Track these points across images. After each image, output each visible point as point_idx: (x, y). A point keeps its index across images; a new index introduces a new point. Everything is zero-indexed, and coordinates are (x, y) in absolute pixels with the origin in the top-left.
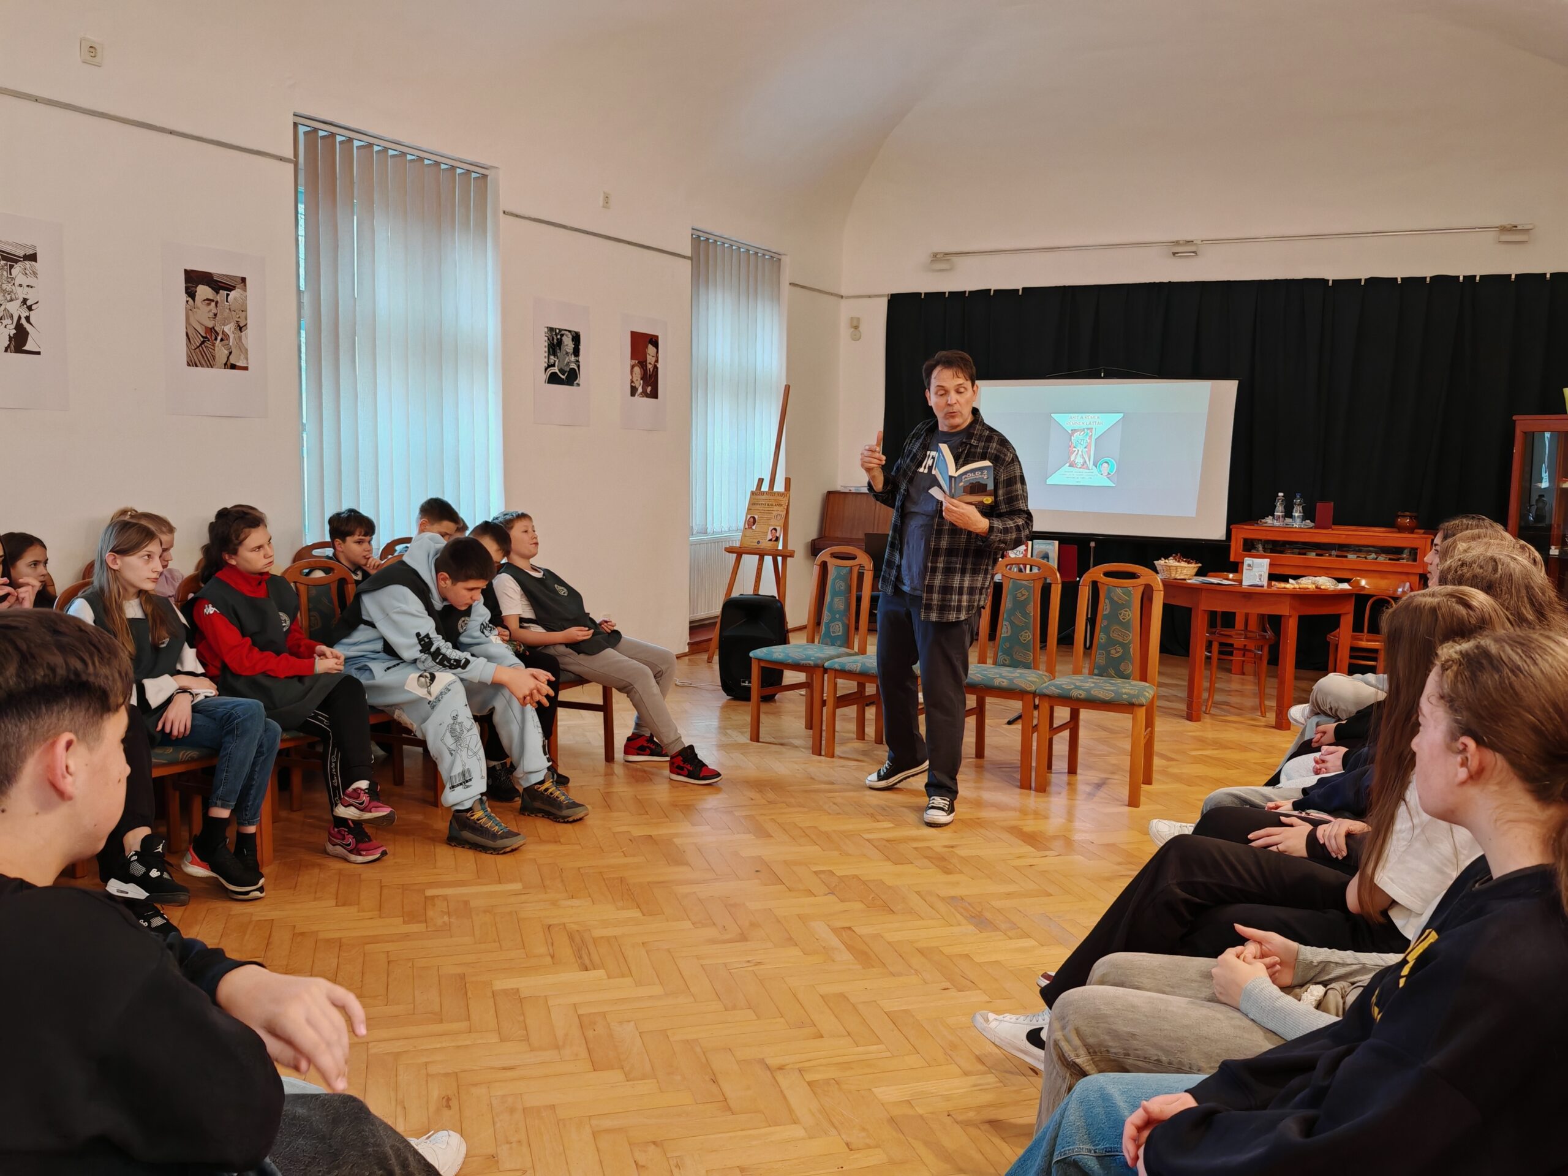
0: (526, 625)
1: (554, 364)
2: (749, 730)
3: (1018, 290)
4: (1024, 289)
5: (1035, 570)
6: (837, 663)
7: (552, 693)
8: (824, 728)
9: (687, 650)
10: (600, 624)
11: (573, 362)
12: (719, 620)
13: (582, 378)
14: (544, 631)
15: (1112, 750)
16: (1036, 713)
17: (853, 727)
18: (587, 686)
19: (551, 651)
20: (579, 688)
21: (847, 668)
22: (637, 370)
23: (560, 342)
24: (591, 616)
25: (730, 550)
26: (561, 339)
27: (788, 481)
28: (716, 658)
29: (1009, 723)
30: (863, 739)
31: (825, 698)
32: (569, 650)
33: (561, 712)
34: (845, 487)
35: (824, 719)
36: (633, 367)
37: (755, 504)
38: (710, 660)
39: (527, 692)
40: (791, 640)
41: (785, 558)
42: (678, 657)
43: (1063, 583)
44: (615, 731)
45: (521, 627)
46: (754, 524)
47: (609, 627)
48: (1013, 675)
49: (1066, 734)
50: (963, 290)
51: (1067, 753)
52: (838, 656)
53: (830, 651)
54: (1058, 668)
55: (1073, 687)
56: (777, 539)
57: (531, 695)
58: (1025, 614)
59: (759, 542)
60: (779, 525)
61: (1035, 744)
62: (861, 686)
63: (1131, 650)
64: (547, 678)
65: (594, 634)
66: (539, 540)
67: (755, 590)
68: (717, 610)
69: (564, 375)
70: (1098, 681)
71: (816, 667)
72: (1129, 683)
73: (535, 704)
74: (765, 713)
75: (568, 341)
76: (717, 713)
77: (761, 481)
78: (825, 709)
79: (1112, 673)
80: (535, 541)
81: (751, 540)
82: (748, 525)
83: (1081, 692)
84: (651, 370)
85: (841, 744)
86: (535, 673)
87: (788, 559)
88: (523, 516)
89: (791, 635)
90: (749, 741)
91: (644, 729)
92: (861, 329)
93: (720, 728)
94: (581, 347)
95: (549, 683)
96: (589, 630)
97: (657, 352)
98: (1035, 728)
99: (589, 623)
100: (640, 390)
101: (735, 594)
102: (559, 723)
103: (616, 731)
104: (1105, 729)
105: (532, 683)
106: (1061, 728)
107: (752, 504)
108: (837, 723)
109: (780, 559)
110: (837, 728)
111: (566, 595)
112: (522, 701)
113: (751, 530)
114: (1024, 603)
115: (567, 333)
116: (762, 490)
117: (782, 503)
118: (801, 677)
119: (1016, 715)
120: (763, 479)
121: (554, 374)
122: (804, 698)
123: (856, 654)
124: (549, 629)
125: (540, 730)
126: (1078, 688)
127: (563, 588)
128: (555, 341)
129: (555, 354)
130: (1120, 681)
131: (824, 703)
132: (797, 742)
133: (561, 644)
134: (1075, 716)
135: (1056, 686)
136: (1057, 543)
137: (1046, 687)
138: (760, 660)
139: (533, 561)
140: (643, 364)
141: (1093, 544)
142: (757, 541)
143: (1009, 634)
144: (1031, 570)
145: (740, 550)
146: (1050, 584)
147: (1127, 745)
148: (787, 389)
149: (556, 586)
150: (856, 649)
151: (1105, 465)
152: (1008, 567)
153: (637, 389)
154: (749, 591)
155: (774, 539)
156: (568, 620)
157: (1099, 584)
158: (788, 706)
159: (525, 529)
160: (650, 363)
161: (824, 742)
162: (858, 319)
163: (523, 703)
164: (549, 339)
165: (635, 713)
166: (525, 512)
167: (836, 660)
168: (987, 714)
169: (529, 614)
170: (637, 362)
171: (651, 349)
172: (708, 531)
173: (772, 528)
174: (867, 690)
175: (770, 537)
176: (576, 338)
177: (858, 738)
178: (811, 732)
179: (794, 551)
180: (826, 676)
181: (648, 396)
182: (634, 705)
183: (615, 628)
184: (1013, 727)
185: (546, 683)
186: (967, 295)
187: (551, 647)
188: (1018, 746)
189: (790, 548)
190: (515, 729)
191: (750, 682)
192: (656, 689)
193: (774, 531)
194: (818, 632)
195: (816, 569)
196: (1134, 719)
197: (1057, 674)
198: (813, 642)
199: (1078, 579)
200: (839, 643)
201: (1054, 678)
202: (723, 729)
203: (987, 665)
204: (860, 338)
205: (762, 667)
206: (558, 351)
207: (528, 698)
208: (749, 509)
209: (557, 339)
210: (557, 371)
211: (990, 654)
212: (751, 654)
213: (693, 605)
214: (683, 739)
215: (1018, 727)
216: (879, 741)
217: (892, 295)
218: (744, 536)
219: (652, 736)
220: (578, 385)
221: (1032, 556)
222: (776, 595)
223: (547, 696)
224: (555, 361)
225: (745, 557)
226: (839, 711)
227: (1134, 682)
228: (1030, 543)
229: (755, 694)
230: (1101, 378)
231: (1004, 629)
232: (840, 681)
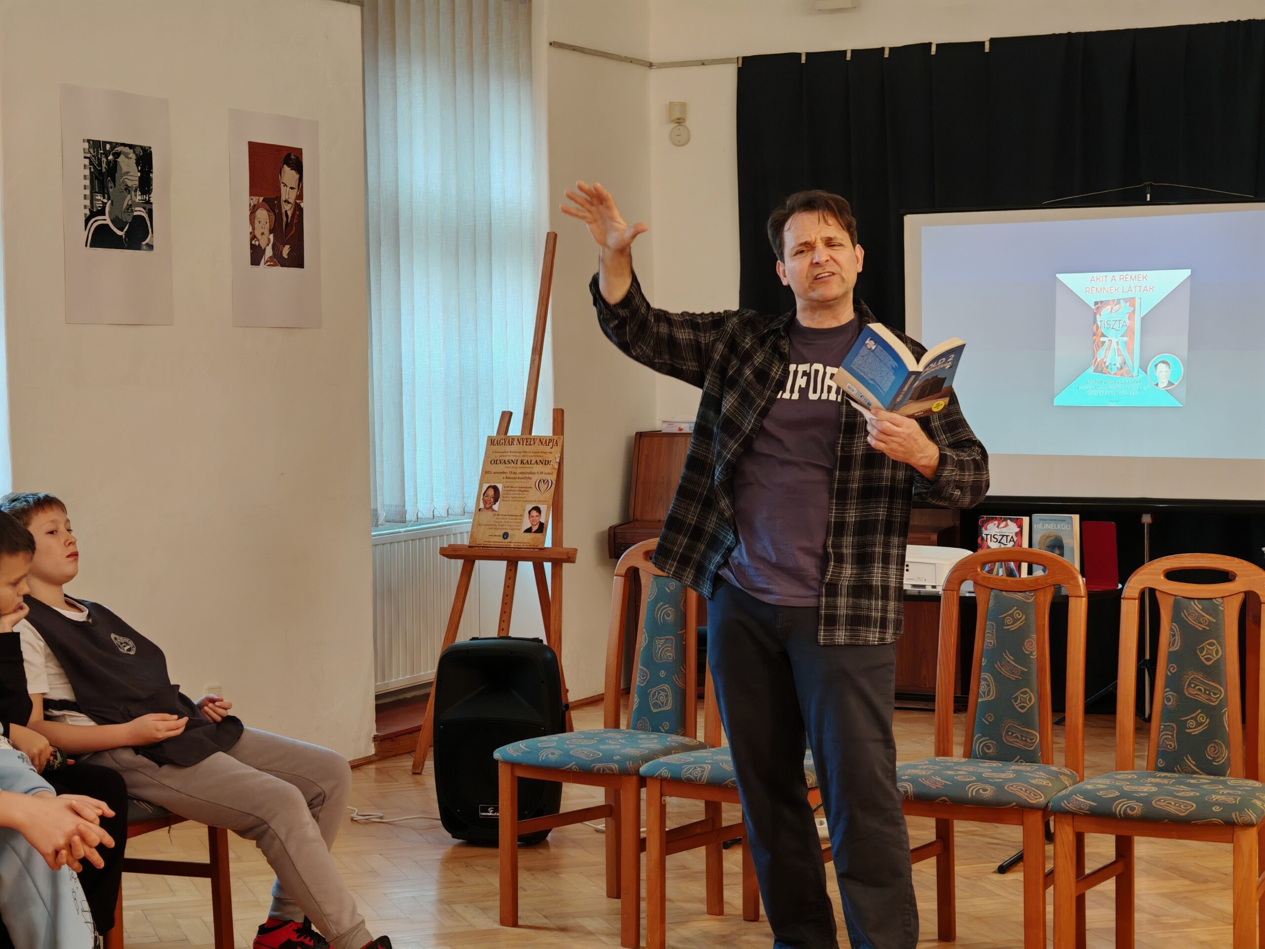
0: (56, 713)
1: (104, 208)
2: (498, 903)
3: (983, 43)
4: (993, 41)
5: (1038, 572)
6: (665, 765)
7: (109, 841)
8: (643, 893)
9: (372, 751)
10: (201, 706)
11: (138, 205)
12: (432, 690)
13: (156, 237)
14: (93, 723)
15: (1200, 916)
16: (1049, 848)
17: (699, 889)
18: (178, 829)
19: (107, 761)
20: (162, 833)
21: (686, 773)
22: (263, 214)
23: (113, 168)
24: (181, 690)
25: (450, 553)
26: (116, 162)
27: (559, 416)
28: (430, 765)
29: (1002, 870)
30: (721, 912)
31: (643, 835)
32: (142, 760)
33: (130, 881)
34: (670, 423)
35: (643, 876)
36: (253, 210)
37: (496, 462)
38: (417, 770)
39: (62, 841)
40: (575, 725)
41: (557, 564)
42: (356, 766)
43: (1091, 596)
44: (236, 915)
45: (47, 718)
46: (496, 501)
47: (221, 711)
48: (1003, 776)
49: (1109, 886)
50: (880, 47)
51: (1113, 925)
52: (667, 752)
53: (649, 742)
54: (1089, 758)
55: (1117, 794)
56: (541, 528)
57: (70, 846)
58: (1022, 658)
59: (506, 536)
60: (543, 502)
61: (1050, 909)
62: (713, 809)
63: (1225, 718)
64: (100, 812)
65: (188, 727)
66: (79, 548)
67: (501, 629)
68: (429, 672)
69: (121, 229)
70: (1166, 781)
71: (624, 773)
72: (1224, 783)
73: (77, 865)
74: (528, 869)
75: (128, 166)
76: (435, 874)
77: (507, 417)
78: (643, 856)
79: (1191, 763)
80: (71, 549)
81: (492, 532)
82: (485, 502)
83: (1133, 803)
84: (290, 213)
85: (679, 923)
86: (74, 802)
87: (565, 565)
88: (47, 502)
89: (575, 715)
90: (497, 926)
91: (290, 908)
92: (690, 123)
93: (441, 901)
94: (155, 176)
95: (104, 822)
96: (179, 718)
97: (301, 179)
98: (1049, 878)
99: (179, 705)
100: (269, 252)
101: (463, 637)
102: (125, 903)
103: (238, 915)
104: (1182, 873)
105: (70, 822)
106: (1101, 875)
107: (491, 461)
108: (668, 883)
109: (548, 566)
110: (670, 893)
111: (132, 653)
112: (51, 859)
113: (490, 513)
114: (1021, 634)
115: (127, 150)
116: (510, 433)
117: (549, 457)
118: (595, 796)
119: (1013, 853)
120: (511, 414)
121: (103, 228)
122: (603, 837)
123: (701, 746)
124: (101, 720)
125: (88, 916)
126: (1127, 796)
127: (127, 640)
128: (104, 165)
129: (103, 191)
130: (1205, 779)
131: (642, 845)
132: (590, 924)
133: (125, 747)
134: (1124, 849)
135: (1086, 794)
136: (1076, 518)
137: (1068, 797)
138: (513, 765)
139: (68, 589)
140: (273, 203)
141: (1147, 519)
142: (501, 532)
143: (991, 697)
144: (1030, 572)
145: (471, 552)
146: (1067, 598)
147: (1226, 904)
148: (552, 239)
149: (113, 636)
150: (701, 736)
151: (1162, 367)
152: (987, 568)
153: (263, 251)
154: (490, 630)
155: (535, 528)
156: (137, 700)
157: (1158, 594)
158: (572, 855)
159: (51, 527)
160: (287, 201)
161: (643, 922)
162: (683, 106)
163: (54, 861)
164: (91, 163)
165: (274, 878)
166: (53, 494)
167: (662, 759)
168: (958, 852)
169: (62, 692)
170: (261, 199)
171: (288, 175)
172: (408, 517)
173: (529, 507)
174: (724, 815)
175: (527, 524)
176: (145, 158)
177: (710, 912)
178: (617, 903)
179: (576, 550)
180: (644, 791)
181: (284, 263)
182: (271, 862)
183: (230, 713)
184: (1009, 877)
185: (98, 821)
186: (886, 55)
187: (107, 754)
188: (1018, 913)
189: (567, 544)
190: (39, 914)
191: (496, 810)
192: (312, 829)
193: (534, 513)
194: (626, 706)
195: (618, 583)
196: (1236, 852)
197: (1087, 773)
198: (617, 725)
199: (1120, 586)
200: (667, 725)
201: (1082, 779)
202: (446, 903)
203: (955, 759)
204: (688, 140)
205: (519, 778)
206: (110, 184)
207: (64, 852)
208: (485, 472)
209: (108, 162)
210: (109, 222)
211: (958, 738)
212: (497, 754)
213: (381, 666)
214: (367, 926)
215: (1016, 877)
216: (751, 915)
217: (745, 59)
218: (476, 525)
219: (307, 922)
220: (150, 247)
221: (1030, 545)
222: (542, 636)
223: (101, 848)
224: (105, 204)
225: (479, 564)
226: (672, 860)
227: (1232, 781)
228: (1026, 520)
229: (506, 832)
230: (1146, 203)
231: (983, 688)
232: (673, 802)
